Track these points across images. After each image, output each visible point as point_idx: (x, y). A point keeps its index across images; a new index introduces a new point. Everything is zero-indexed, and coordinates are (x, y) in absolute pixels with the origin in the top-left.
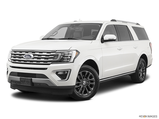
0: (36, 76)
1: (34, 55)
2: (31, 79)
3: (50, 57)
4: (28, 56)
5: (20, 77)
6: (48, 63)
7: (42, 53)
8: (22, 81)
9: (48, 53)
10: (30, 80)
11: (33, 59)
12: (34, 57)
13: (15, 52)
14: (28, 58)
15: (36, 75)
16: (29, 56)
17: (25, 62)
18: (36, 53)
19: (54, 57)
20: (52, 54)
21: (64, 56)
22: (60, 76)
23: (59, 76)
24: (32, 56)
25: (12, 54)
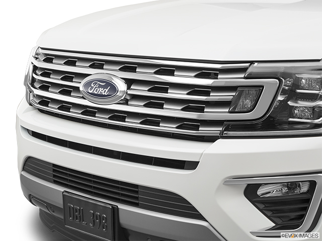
0: (137, 198)
1: (129, 82)
2: (115, 210)
3: (215, 96)
4: (100, 86)
5: (61, 189)
6: (204, 130)
7: (169, 71)
8: (72, 212)
9: (203, 73)
10: (110, 213)
11: (126, 102)
12: (130, 92)
13: (49, 59)
14: (101, 96)
15: (137, 192)
16: (104, 87)
17: (88, 116)
18: (141, 74)
19: (237, 98)
20: (224, 80)
21: (292, 94)
22: (267, 206)
23: (262, 206)
24: (121, 86)
25: (35, 68)
